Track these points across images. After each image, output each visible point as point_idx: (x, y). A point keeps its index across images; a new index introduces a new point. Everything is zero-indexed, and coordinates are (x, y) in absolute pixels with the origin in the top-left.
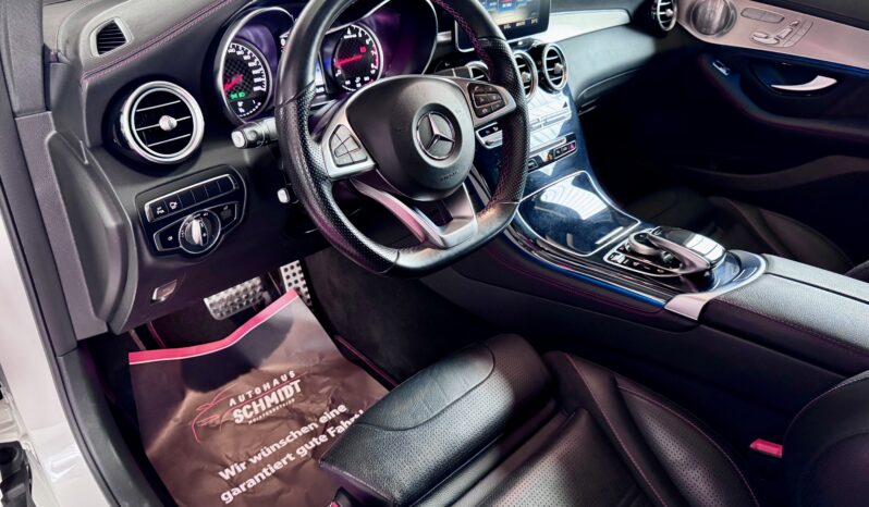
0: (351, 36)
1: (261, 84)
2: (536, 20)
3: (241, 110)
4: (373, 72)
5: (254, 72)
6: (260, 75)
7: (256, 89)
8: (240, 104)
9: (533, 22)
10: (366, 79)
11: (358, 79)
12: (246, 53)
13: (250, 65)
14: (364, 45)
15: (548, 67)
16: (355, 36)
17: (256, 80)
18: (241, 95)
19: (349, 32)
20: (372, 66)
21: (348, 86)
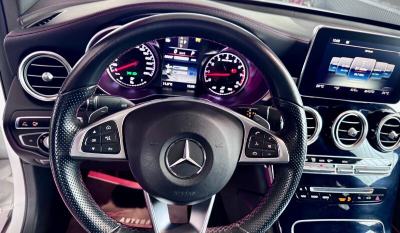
0: (227, 61)
1: (150, 71)
2: (388, 93)
3: (132, 82)
4: (236, 87)
5: (148, 63)
6: (151, 66)
7: (145, 73)
8: (132, 79)
9: (384, 93)
10: (229, 89)
11: (223, 88)
12: (146, 51)
13: (147, 58)
14: (237, 68)
15: (382, 131)
16: (231, 61)
17: (147, 68)
18: (135, 74)
19: (227, 58)
20: (237, 83)
21: (214, 90)
